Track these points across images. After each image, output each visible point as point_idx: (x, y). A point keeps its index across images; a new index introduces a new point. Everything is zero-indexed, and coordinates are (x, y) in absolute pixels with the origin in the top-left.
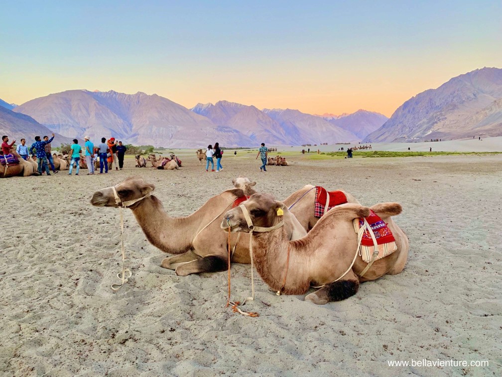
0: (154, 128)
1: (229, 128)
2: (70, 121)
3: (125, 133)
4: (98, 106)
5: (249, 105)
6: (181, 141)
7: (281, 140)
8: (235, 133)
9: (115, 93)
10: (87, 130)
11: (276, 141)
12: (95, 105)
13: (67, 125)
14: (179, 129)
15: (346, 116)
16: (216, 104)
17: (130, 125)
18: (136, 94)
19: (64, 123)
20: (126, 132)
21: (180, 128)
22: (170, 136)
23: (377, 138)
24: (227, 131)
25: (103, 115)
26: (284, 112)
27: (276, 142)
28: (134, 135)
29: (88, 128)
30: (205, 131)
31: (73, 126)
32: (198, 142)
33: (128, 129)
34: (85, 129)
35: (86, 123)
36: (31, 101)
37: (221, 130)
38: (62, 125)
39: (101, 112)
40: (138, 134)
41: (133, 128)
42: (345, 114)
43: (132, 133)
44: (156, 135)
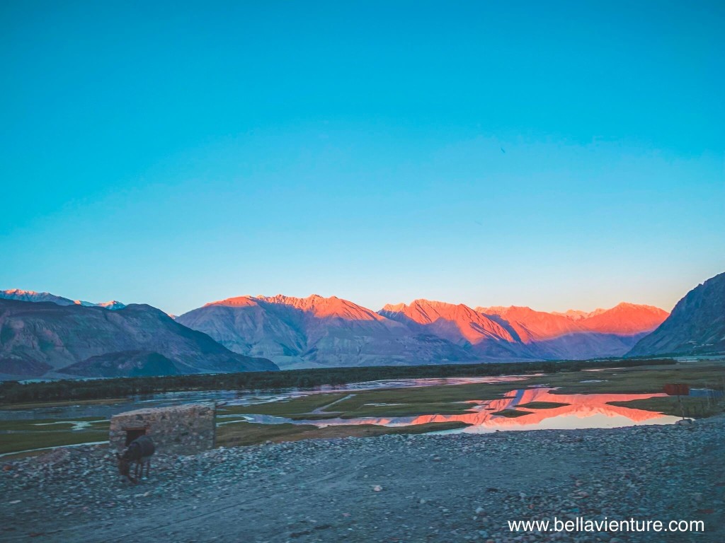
0: (337, 341)
1: (435, 336)
2: (234, 336)
3: (299, 350)
4: (265, 315)
5: (457, 303)
6: (373, 356)
7: (509, 351)
8: (443, 343)
9: (284, 297)
10: (254, 347)
11: (502, 352)
12: (263, 315)
13: (230, 341)
14: (368, 341)
15: (602, 313)
16: (412, 304)
17: (305, 338)
18: (310, 299)
19: (226, 340)
20: (300, 347)
21: (368, 339)
22: (358, 350)
23: (654, 344)
24: (431, 341)
25: (272, 327)
26: (508, 311)
27: (502, 354)
28: (311, 351)
29: (255, 344)
30: (402, 342)
31: (237, 343)
32: (395, 357)
33: (302, 343)
34: (251, 345)
35: (252, 338)
36: (187, 313)
37: (424, 340)
38: (225, 341)
39: (269, 322)
40: (317, 350)
41: (309, 341)
42: (600, 310)
43: (308, 348)
44: (340, 350)
